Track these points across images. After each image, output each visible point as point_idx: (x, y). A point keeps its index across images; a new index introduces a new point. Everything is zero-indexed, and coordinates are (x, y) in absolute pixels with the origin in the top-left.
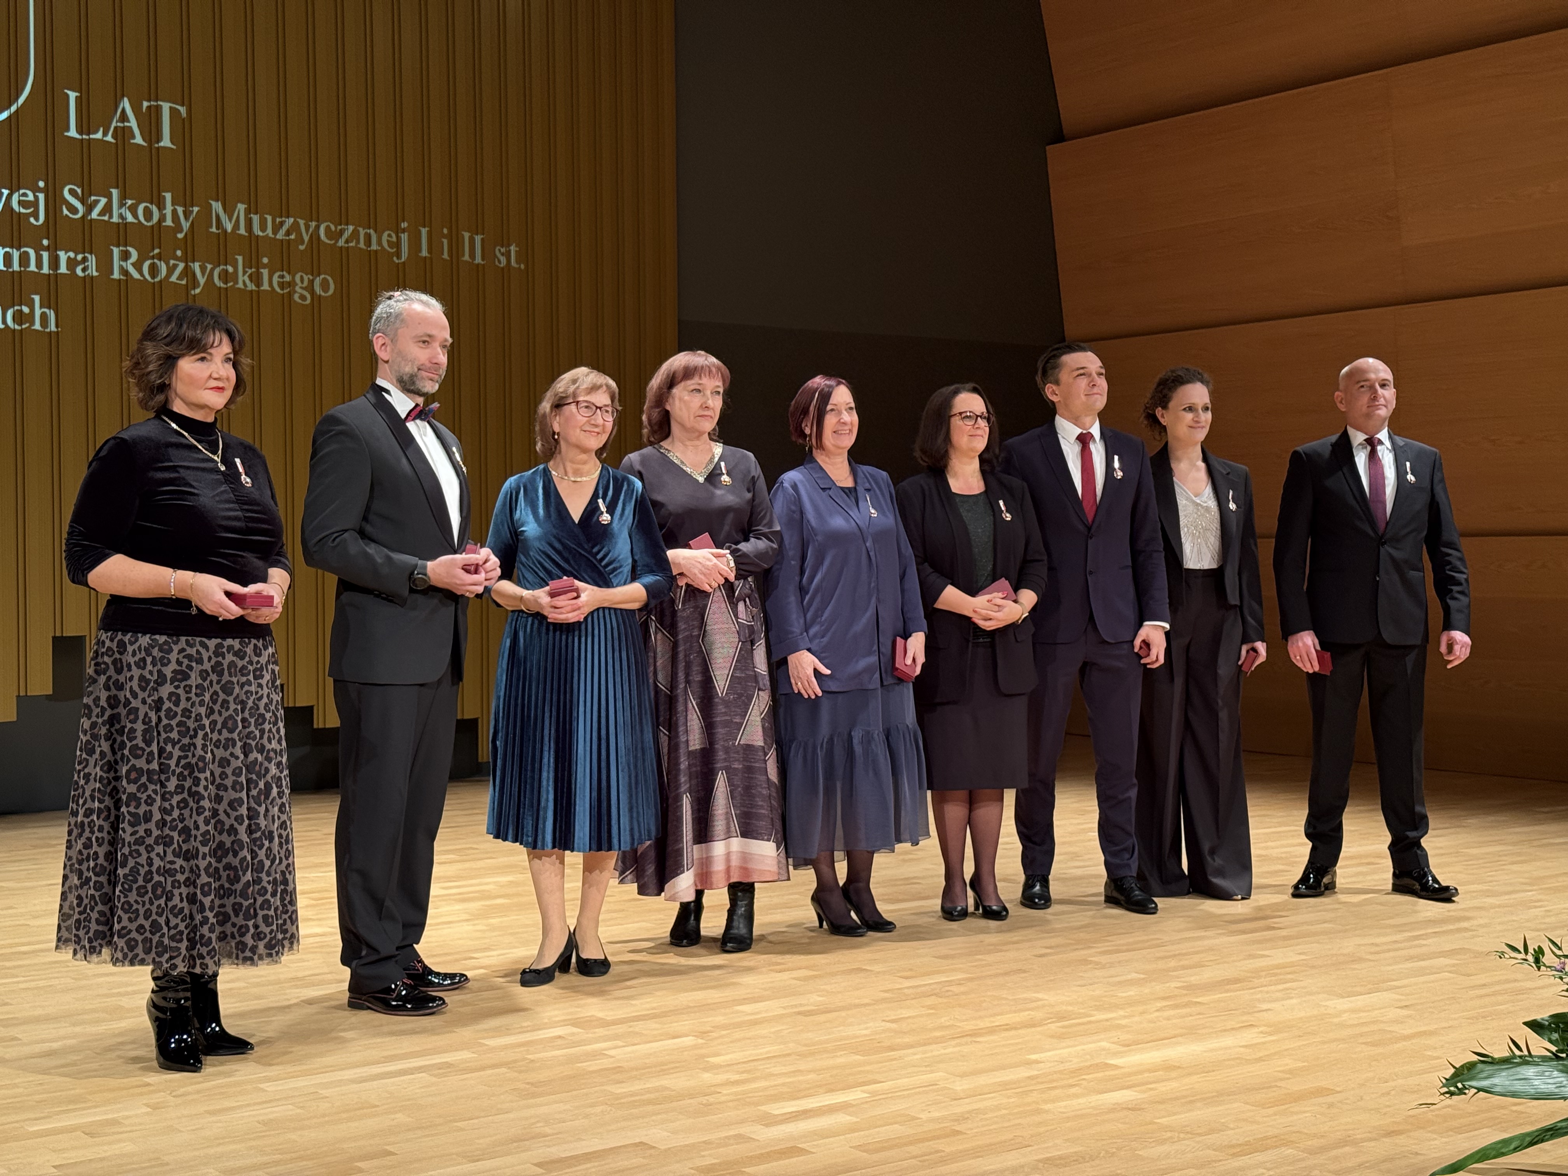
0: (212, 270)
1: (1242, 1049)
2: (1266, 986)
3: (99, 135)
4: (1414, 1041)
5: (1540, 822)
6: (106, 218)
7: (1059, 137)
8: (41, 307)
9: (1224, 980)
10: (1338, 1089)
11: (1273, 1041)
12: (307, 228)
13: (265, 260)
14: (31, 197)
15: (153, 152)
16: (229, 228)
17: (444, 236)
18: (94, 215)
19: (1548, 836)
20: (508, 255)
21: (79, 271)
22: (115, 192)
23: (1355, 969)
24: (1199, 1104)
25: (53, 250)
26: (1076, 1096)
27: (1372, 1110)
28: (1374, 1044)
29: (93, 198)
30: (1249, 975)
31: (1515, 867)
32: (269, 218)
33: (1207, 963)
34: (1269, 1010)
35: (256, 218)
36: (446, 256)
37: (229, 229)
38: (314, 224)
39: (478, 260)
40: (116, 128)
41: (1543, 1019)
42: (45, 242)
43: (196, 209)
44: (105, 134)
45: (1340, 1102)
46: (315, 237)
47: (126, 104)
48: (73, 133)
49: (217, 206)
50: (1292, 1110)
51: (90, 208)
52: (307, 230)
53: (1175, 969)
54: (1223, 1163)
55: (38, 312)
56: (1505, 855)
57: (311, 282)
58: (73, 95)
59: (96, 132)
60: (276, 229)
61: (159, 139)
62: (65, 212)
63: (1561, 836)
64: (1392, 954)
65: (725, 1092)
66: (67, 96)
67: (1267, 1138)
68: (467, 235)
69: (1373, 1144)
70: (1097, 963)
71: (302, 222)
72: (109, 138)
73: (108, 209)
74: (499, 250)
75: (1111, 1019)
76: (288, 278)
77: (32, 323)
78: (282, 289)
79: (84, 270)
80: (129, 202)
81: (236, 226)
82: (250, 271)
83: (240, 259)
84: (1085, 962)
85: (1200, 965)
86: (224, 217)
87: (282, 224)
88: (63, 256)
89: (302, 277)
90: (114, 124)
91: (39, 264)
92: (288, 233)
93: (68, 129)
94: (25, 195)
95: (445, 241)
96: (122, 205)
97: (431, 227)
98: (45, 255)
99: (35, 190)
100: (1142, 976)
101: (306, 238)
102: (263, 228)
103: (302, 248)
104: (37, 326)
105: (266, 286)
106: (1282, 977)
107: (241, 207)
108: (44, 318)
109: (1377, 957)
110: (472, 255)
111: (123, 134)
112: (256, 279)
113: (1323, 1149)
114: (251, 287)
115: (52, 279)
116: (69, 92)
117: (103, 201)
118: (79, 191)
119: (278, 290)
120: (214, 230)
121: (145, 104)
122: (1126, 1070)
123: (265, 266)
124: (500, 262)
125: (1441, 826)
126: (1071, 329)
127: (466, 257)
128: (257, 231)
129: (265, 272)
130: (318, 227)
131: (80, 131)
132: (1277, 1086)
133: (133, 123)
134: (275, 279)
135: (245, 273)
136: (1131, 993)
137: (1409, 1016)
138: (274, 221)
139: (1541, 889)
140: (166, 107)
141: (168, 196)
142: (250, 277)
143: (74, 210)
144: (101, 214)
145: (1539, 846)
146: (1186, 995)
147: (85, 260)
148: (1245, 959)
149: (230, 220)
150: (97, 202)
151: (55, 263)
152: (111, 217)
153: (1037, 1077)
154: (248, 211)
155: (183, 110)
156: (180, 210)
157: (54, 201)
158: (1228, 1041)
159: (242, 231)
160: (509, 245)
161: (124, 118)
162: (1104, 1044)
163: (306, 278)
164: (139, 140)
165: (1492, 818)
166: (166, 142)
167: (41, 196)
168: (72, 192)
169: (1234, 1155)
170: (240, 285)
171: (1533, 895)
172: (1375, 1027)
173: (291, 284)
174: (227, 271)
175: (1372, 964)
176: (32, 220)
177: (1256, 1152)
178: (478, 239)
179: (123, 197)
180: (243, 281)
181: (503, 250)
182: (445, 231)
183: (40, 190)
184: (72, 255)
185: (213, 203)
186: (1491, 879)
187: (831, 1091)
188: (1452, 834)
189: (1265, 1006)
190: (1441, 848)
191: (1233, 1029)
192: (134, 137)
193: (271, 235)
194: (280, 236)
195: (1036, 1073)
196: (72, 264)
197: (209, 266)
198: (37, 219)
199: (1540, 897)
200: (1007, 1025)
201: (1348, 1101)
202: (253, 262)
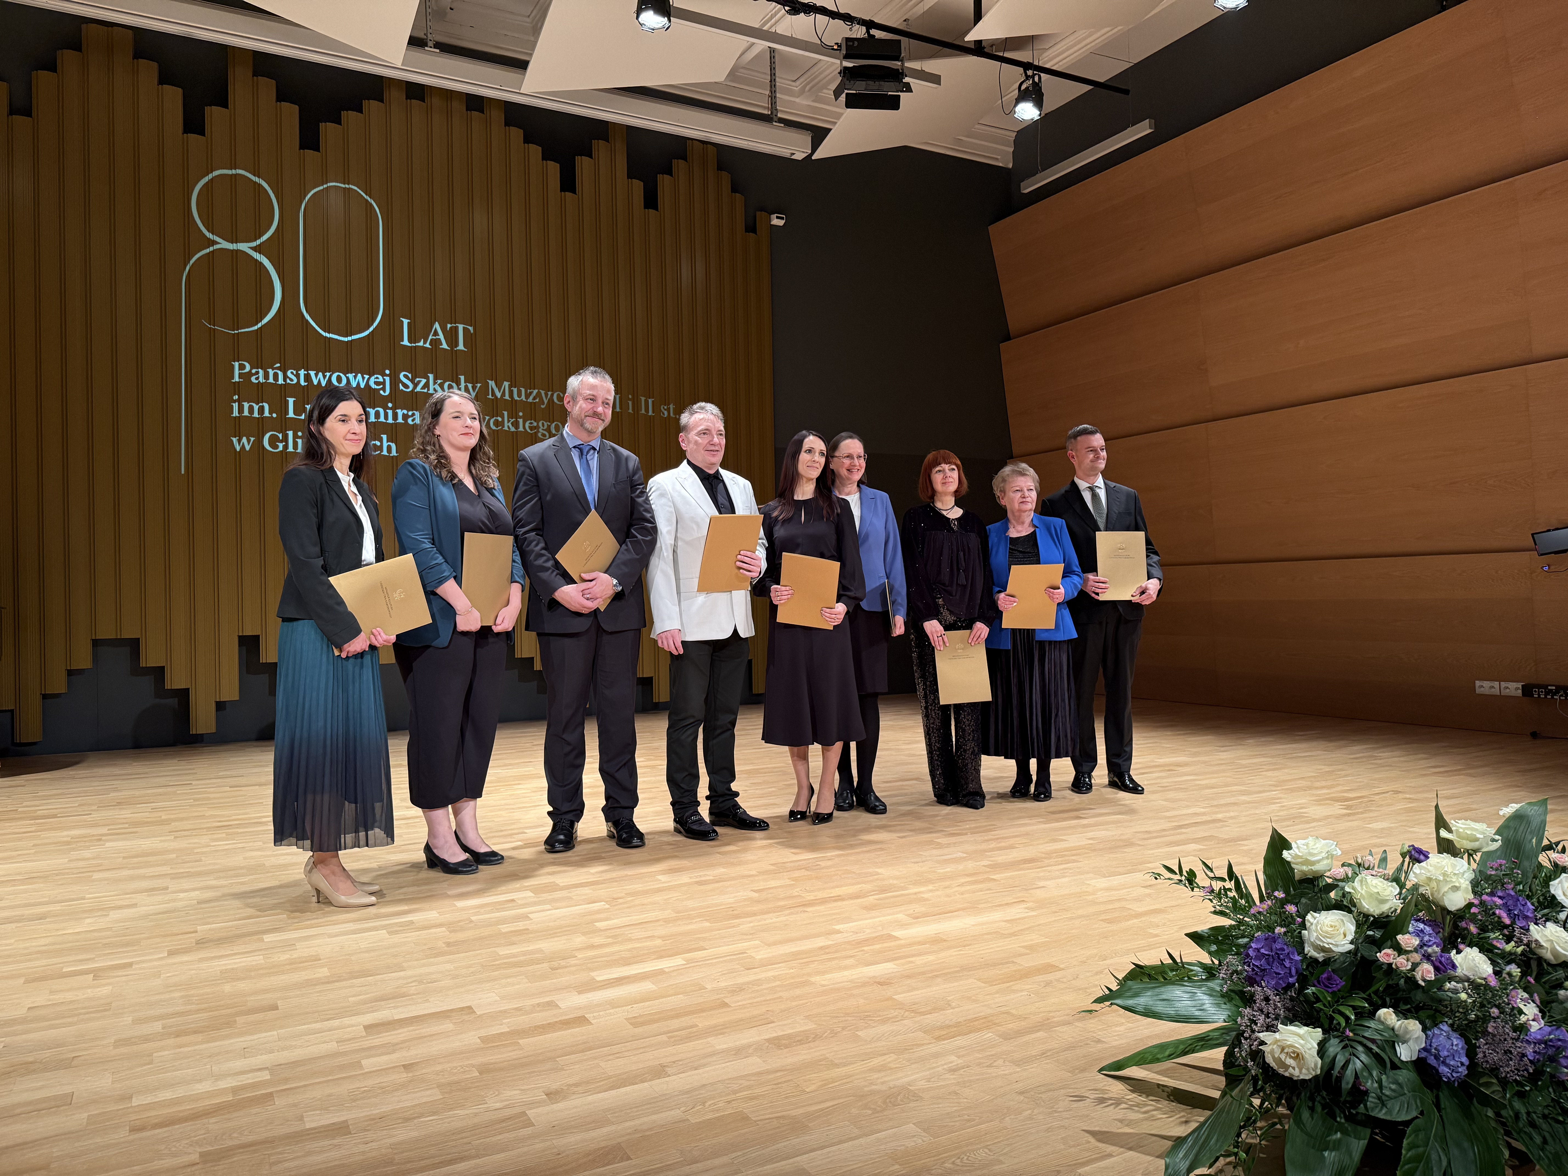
0: (489, 420)
1: (1004, 924)
2: (1052, 866)
3: (421, 344)
4: (1143, 919)
5: (1296, 741)
6: (426, 391)
7: (1008, 338)
8: (387, 442)
9: (1022, 860)
10: (1062, 966)
11: (1033, 916)
12: (546, 395)
13: (521, 414)
14: (381, 379)
15: (453, 352)
16: (499, 395)
17: (630, 399)
18: (418, 389)
19: (1297, 751)
20: (668, 410)
21: (410, 421)
22: (431, 376)
23: (1126, 852)
24: (939, 980)
25: (394, 409)
26: (846, 968)
27: (1080, 989)
28: (1110, 921)
29: (418, 379)
30: (1043, 855)
31: (1269, 774)
32: (523, 390)
33: (1017, 846)
34: (1043, 887)
35: (515, 390)
36: (630, 411)
37: (499, 397)
38: (550, 393)
39: (650, 413)
40: (431, 340)
41: (1202, 931)
42: (390, 405)
43: (479, 385)
44: (425, 343)
45: (1058, 980)
46: (551, 400)
47: (437, 326)
48: (406, 342)
49: (492, 383)
50: (1013, 988)
51: (416, 385)
52: (546, 397)
53: (993, 850)
54: (926, 1047)
55: (385, 444)
56: (1265, 765)
57: (549, 426)
58: (406, 322)
59: (419, 342)
60: (527, 396)
61: (457, 345)
62: (401, 387)
63: (1307, 751)
64: (1158, 840)
65: (579, 956)
66: (402, 322)
67: (976, 1019)
68: (643, 399)
69: (1065, 1028)
70: (939, 844)
71: (543, 392)
72: (428, 345)
73: (427, 385)
74: (663, 408)
75: (919, 892)
76: (535, 424)
77: (382, 451)
78: (531, 430)
79: (413, 420)
80: (439, 381)
81: (503, 394)
82: (512, 420)
83: (506, 413)
84: (931, 842)
85: (1011, 847)
86: (496, 390)
87: (531, 393)
88: (400, 412)
89: (543, 423)
90: (430, 337)
91: (386, 417)
92: (534, 398)
93: (403, 341)
94: (377, 378)
95: (630, 403)
96: (435, 383)
97: (621, 394)
98: (390, 412)
99: (384, 375)
100: (965, 855)
101: (546, 401)
102: (519, 395)
103: (543, 407)
104: (385, 453)
105: (521, 429)
106: (1067, 858)
107: (506, 384)
108: (389, 449)
109: (1146, 842)
110: (647, 410)
111: (436, 343)
112: (516, 425)
113: (1020, 1033)
114: (513, 429)
115: (394, 426)
116: (403, 319)
117: (424, 381)
118: (410, 375)
119: (529, 431)
120: (490, 396)
121: (449, 326)
122: (902, 942)
123: (520, 417)
124: (664, 414)
125: (1228, 744)
126: (1016, 450)
127: (643, 411)
128: (516, 397)
129: (521, 421)
130: (552, 395)
131: (410, 341)
132: (1013, 962)
133: (441, 336)
134: (527, 425)
135: (509, 421)
136: (948, 870)
137: (1149, 895)
138: (526, 391)
139: (1283, 789)
140: (461, 327)
141: (462, 378)
142: (512, 424)
143: (406, 386)
144: (423, 388)
145: (1291, 758)
146: (988, 872)
147: (413, 415)
148: (1047, 843)
149: (500, 391)
150: (419, 382)
151: (395, 416)
152: (428, 390)
153: (828, 947)
154: (510, 386)
155: (471, 329)
156: (470, 386)
157: (395, 382)
158: (997, 916)
159: (507, 397)
160: (669, 405)
161: (436, 333)
162: (900, 916)
163: (545, 424)
164: (445, 346)
165: (1263, 739)
166: (461, 347)
167: (387, 379)
168: (406, 376)
169: (939, 1039)
170: (506, 428)
171: (1275, 794)
172: (1117, 905)
173: (537, 427)
174: (498, 420)
175: (1140, 848)
176: (382, 392)
177: (959, 1035)
178: (650, 401)
179: (435, 379)
180: (508, 425)
181: (665, 407)
182: (630, 397)
183: (387, 375)
184: (405, 412)
185: (490, 382)
186: (1249, 782)
187: (661, 957)
188: (1234, 750)
189: (1041, 884)
190: (1223, 759)
191: (1007, 904)
192: (442, 345)
193: (524, 399)
194: (530, 400)
195: (831, 943)
196: (405, 417)
197: (487, 418)
198: (385, 391)
199: (1279, 796)
200: (839, 896)
201: (1065, 980)
202: (513, 415)
